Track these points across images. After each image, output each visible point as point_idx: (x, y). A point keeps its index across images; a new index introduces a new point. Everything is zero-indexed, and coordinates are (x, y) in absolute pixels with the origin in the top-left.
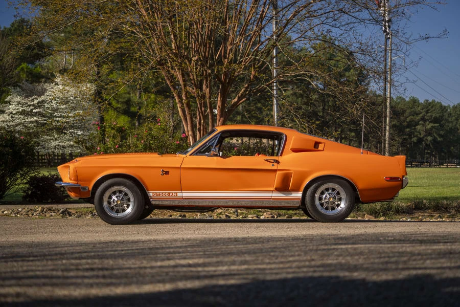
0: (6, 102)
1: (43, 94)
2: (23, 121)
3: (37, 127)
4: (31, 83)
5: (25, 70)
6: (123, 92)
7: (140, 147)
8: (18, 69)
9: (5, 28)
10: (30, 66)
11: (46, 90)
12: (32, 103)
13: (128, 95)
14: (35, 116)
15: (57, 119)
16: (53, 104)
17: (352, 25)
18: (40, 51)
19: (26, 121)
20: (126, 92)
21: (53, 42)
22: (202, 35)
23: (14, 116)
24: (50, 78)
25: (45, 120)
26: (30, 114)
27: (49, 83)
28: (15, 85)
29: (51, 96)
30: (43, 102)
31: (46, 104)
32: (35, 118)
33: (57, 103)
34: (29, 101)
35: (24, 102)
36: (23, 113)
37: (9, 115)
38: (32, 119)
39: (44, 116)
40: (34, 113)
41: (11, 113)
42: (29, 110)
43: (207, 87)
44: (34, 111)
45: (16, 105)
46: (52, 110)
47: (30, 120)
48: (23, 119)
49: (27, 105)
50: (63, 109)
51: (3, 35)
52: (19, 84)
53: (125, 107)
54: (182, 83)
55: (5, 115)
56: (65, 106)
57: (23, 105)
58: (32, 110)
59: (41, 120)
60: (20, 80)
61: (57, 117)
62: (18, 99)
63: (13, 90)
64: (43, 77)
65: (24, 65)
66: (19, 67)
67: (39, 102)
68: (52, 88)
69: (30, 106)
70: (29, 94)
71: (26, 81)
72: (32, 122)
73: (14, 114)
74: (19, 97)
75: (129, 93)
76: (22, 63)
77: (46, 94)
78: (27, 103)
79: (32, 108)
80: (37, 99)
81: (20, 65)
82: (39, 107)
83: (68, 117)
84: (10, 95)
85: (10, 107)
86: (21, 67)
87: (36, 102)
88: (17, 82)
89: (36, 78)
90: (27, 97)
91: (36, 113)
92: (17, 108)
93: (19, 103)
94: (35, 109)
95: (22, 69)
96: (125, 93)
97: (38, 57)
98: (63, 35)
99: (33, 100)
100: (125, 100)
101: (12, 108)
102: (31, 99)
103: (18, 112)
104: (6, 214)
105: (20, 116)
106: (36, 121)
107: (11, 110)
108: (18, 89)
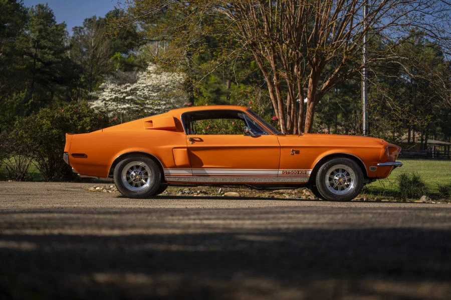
0: (100, 89)
1: (135, 82)
2: (115, 108)
3: (129, 113)
4: (124, 71)
5: (119, 59)
6: (214, 82)
7: (231, 128)
8: (112, 58)
9: (100, 18)
10: (124, 55)
11: (138, 78)
12: (125, 90)
13: (218, 85)
14: (128, 103)
15: (149, 106)
16: (145, 92)
17: (445, 12)
18: (133, 40)
19: (118, 108)
20: (216, 81)
21: (146, 31)
22: (294, 18)
23: (107, 103)
24: (143, 67)
25: (137, 107)
26: (123, 101)
27: (142, 71)
28: (109, 73)
29: (143, 84)
30: (136, 89)
31: (138, 92)
32: (128, 105)
33: (149, 90)
34: (121, 88)
35: (117, 89)
36: (116, 100)
37: (102, 102)
38: (125, 106)
39: (136, 104)
40: (127, 100)
41: (104, 100)
42: (122, 97)
43: (299, 70)
44: (127, 98)
45: (109, 92)
46: (144, 98)
47: (122, 107)
48: (116, 106)
49: (120, 92)
50: (154, 97)
51: (98, 25)
52: (113, 72)
53: (215, 95)
54: (273, 66)
55: (99, 102)
56: (156, 94)
57: (116, 92)
58: (124, 97)
59: (133, 106)
60: (113, 68)
61: (148, 104)
62: (112, 86)
63: (107, 78)
64: (136, 66)
65: (118, 55)
66: (113, 56)
67: (131, 90)
68: (145, 76)
69: (122, 93)
70: (122, 81)
71: (120, 69)
72: (124, 109)
73: (108, 101)
74: (112, 85)
75: (219, 83)
76: (116, 53)
77: (139, 82)
78: (120, 91)
79: (124, 95)
80: (129, 86)
81: (114, 54)
82: (132, 94)
83: (159, 105)
84: (104, 82)
85: (104, 93)
86: (115, 56)
87: (128, 89)
88: (110, 70)
89: (129, 67)
90: (120, 84)
91: (128, 100)
92: (110, 95)
93: (112, 90)
94: (127, 96)
95: (116, 58)
96: (215, 83)
97: (131, 46)
98: (156, 25)
99: (126, 88)
100: (214, 90)
101: (106, 94)
102: (123, 86)
103: (111, 99)
104: (98, 190)
105: (113, 103)
106: (128, 108)
107: (104, 97)
108: (111, 77)
